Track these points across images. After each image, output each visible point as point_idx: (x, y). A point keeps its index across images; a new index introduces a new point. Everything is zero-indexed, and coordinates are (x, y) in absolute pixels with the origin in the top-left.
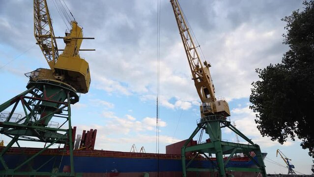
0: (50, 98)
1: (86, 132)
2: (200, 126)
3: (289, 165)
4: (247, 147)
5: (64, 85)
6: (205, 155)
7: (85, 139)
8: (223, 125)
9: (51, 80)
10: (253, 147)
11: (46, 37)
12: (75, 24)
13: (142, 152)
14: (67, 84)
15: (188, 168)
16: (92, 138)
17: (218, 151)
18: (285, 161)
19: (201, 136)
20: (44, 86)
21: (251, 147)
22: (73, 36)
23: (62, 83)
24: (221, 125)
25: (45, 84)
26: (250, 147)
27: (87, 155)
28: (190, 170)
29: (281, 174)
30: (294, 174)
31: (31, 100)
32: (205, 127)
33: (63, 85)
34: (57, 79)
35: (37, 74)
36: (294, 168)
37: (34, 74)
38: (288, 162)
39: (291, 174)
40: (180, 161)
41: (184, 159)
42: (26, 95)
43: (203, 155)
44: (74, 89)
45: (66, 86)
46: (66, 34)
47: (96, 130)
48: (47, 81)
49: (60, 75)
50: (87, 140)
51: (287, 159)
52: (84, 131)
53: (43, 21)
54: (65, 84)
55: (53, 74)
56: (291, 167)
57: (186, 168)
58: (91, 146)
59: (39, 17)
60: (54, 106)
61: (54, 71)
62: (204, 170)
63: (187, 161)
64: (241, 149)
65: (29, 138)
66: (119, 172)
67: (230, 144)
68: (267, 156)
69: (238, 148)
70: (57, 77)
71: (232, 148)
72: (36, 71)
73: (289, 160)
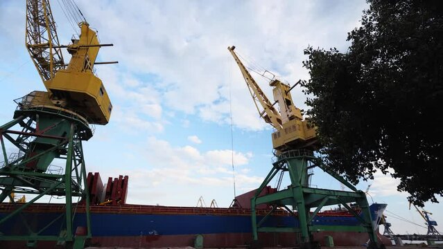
0: (44, 131)
1: (113, 180)
2: (277, 166)
3: (428, 221)
4: (345, 195)
5: (66, 113)
6: (287, 208)
7: (111, 189)
8: (312, 164)
9: (46, 106)
10: (356, 195)
11: (44, 47)
12: (85, 26)
13: (213, 207)
14: (71, 112)
15: (261, 227)
16: (122, 187)
17: (298, 202)
18: (423, 216)
19: (280, 181)
20: (37, 116)
21: (353, 195)
22: (83, 43)
23: (63, 109)
24: (310, 163)
25: (39, 113)
26: (350, 195)
27: (114, 212)
28: (264, 229)
29: (417, 234)
30: (436, 234)
31: (21, 136)
32: (285, 167)
33: (63, 112)
34: (56, 105)
35: (30, 99)
36: (436, 225)
37: (26, 100)
38: (427, 216)
39: (432, 234)
40: (250, 218)
41: (254, 216)
42: (10, 129)
43: (284, 208)
44: (82, 118)
45: (69, 114)
46: (73, 41)
47: (127, 177)
48: (40, 108)
49: (60, 99)
50: (114, 191)
51: (426, 213)
52: (110, 179)
53: (42, 25)
54: (67, 111)
55: (50, 98)
56: (431, 224)
57: (258, 228)
58: (120, 199)
59: (36, 19)
60: (55, 143)
61: (51, 94)
62: (286, 230)
63: (258, 218)
64: (335, 198)
65: (24, 189)
66: (160, 234)
67: (317, 192)
68: (387, 208)
69: (331, 197)
70: (55, 102)
71: (321, 197)
72: (29, 95)
73: (428, 214)
